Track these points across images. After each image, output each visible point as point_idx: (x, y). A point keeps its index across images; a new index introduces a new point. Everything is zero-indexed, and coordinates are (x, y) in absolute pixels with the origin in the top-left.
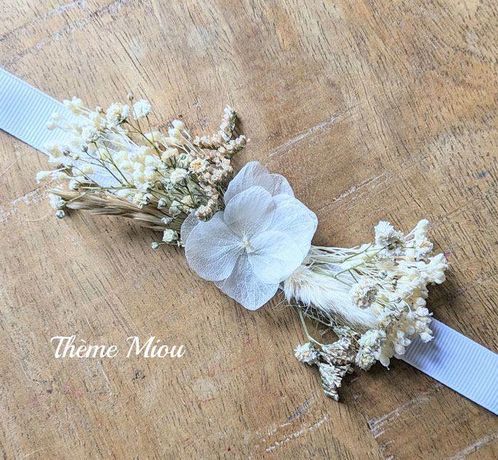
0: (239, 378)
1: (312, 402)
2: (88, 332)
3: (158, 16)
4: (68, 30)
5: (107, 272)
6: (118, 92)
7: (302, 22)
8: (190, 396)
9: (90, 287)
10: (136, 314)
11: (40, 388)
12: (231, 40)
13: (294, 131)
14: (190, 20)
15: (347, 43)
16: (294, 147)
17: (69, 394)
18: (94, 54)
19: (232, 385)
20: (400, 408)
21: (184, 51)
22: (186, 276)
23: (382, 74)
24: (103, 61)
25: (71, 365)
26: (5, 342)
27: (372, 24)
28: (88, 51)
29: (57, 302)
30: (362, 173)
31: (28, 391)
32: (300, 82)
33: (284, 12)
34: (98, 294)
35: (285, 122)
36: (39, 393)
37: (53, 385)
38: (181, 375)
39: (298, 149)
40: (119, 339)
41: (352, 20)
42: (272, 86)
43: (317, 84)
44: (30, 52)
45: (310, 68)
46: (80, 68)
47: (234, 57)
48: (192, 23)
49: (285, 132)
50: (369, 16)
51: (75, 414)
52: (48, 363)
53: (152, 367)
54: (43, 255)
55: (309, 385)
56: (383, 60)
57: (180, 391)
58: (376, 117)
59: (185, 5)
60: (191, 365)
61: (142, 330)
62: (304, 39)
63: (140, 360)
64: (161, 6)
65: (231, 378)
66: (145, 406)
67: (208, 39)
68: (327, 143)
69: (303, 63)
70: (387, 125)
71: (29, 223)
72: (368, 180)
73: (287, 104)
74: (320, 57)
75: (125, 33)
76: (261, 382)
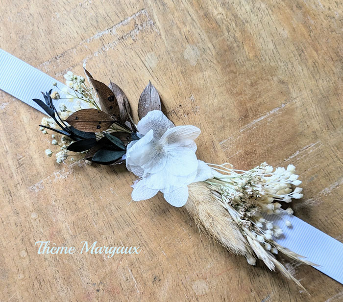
0: (223, 280)
1: (272, 295)
3: (164, 38)
4: (104, 49)
5: (134, 211)
6: (138, 91)
7: (262, 40)
8: (191, 293)
9: (123, 220)
10: (154, 238)
11: (91, 288)
12: (213, 54)
13: (257, 114)
14: (185, 41)
15: (292, 54)
16: (257, 125)
17: (111, 292)
18: (122, 64)
19: (219, 285)
20: (331, 299)
21: (182, 61)
23: (316, 74)
24: (128, 70)
25: (111, 273)
26: (68, 258)
27: (308, 40)
28: (117, 63)
29: (101, 231)
30: (303, 141)
32: (261, 81)
33: (249, 34)
34: (129, 225)
35: (251, 108)
36: (91, 291)
37: (100, 286)
38: (184, 278)
39: (260, 126)
40: (143, 255)
41: (295, 38)
42: (242, 84)
43: (272, 82)
44: (79, 65)
45: (267, 72)
46: (113, 75)
47: (216, 65)
48: (187, 43)
49: (251, 115)
50: (307, 35)
52: (96, 272)
53: (165, 273)
54: (92, 200)
55: (270, 284)
56: (317, 65)
57: (184, 289)
58: (312, 104)
59: (182, 30)
60: (191, 272)
61: (158, 249)
62: (263, 52)
63: (157, 269)
64: (166, 31)
65: (217, 281)
66: (161, 299)
67: (198, 53)
68: (280, 122)
69: (263, 68)
70: (320, 109)
71: (81, 179)
72: (308, 146)
73: (252, 96)
74: (274, 64)
75: (142, 50)
76: (238, 283)
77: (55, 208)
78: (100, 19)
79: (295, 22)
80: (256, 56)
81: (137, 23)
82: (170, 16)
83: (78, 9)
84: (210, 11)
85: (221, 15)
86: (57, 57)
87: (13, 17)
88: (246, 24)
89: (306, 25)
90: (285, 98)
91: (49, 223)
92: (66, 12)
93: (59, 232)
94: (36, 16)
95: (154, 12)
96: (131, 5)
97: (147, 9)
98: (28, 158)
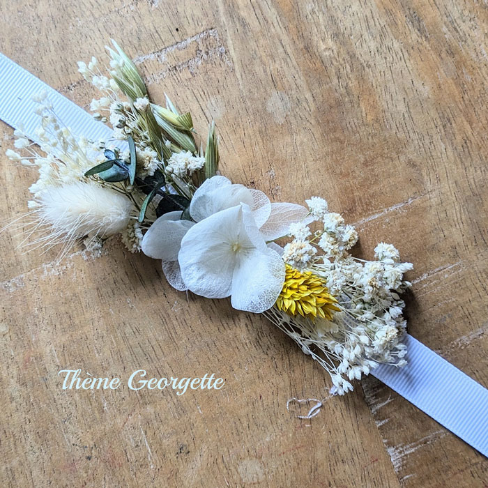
0: (287, 463)
2: (135, 399)
3: (239, 77)
5: (160, 338)
7: (388, 97)
8: (235, 477)
9: (141, 351)
11: (79, 453)
12: (312, 110)
13: (369, 210)
14: (271, 84)
15: (432, 123)
16: (367, 226)
17: (109, 462)
19: (280, 469)
21: (262, 115)
22: (242, 350)
23: (466, 159)
25: (113, 432)
26: (47, 402)
27: (460, 106)
29: (105, 365)
30: (435, 260)
31: (66, 455)
32: (379, 159)
33: (370, 85)
34: (149, 360)
35: (360, 199)
36: (78, 458)
37: (93, 451)
38: (227, 454)
39: (371, 229)
40: (167, 410)
41: (440, 99)
42: (350, 161)
43: (397, 163)
45: (391, 146)
47: (313, 126)
48: (273, 87)
49: (359, 209)
50: (458, 98)
51: (113, 485)
52: (90, 428)
53: (198, 442)
54: (96, 314)
55: (360, 478)
56: (469, 145)
57: (225, 471)
58: (456, 203)
59: (268, 68)
60: (238, 445)
61: (191, 403)
62: (388, 115)
63: (186, 434)
64: (243, 66)
65: (278, 463)
66: (186, 483)
67: (289, 105)
68: (402, 225)
69: (385, 140)
70: (467, 213)
71: (84, 279)
72: (442, 268)
73: (364, 181)
74: (403, 135)
75: (203, 91)
76: (310, 470)
77: (37, 321)
78: (144, 36)
79: (441, 74)
80: (377, 120)
81: (200, 49)
82: (252, 44)
83: (113, 16)
84: (315, 43)
85: (331, 51)
86: (70, 85)
87: (10, 17)
88: (367, 69)
89: (459, 82)
90: (414, 189)
91: (26, 342)
92: (92, 19)
93: (39, 358)
94: (45, 19)
95: (228, 35)
96: (195, 19)
97: (218, 28)
98: (5, 237)
